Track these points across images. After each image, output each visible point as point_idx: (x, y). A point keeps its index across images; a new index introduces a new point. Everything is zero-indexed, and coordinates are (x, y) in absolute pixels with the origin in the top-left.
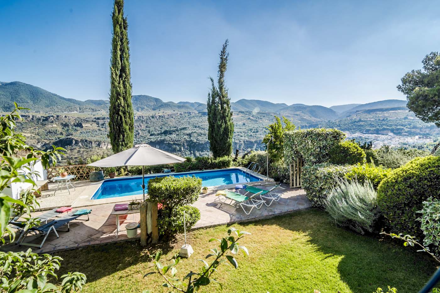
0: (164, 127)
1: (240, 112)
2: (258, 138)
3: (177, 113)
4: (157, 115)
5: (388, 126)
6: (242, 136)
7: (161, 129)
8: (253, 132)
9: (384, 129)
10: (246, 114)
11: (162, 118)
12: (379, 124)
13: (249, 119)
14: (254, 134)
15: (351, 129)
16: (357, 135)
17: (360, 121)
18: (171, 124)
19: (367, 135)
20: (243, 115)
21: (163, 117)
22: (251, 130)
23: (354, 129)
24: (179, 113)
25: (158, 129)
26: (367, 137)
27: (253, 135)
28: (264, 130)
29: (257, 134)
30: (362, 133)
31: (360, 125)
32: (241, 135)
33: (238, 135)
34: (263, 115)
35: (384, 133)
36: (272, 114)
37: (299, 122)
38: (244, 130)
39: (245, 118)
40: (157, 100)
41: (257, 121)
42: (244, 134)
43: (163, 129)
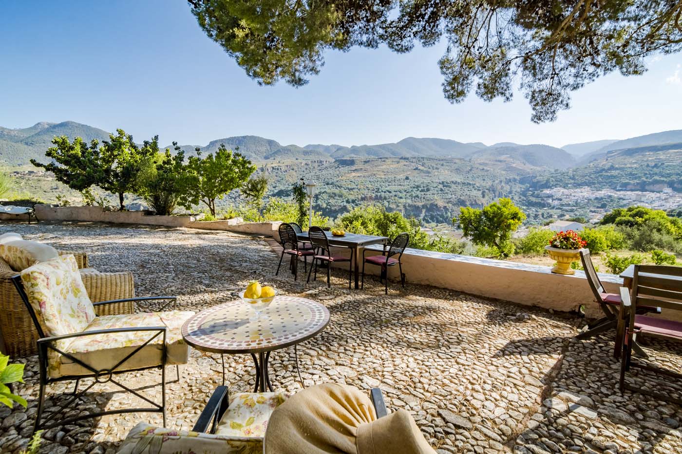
0: (280, 185)
1: (401, 158)
2: (428, 200)
3: (301, 163)
4: (269, 166)
5: (663, 176)
6: (401, 198)
7: (274, 187)
8: (421, 191)
9: (656, 182)
10: (412, 162)
11: (277, 171)
12: (646, 174)
13: (417, 169)
14: (423, 193)
15: (594, 183)
16: (604, 192)
17: (612, 168)
18: (291, 180)
19: (622, 192)
20: (406, 163)
21: (278, 169)
22: (418, 187)
23: (599, 183)
24: (304, 162)
25: (270, 188)
26: (622, 196)
27: (420, 196)
28: (441, 186)
29: (427, 193)
30: (614, 189)
31: (612, 176)
32: (400, 195)
33: (395, 196)
34: (441, 162)
35: (655, 189)
36: (457, 161)
37: (504, 172)
38: (405, 188)
39: (410, 168)
40: (271, 143)
41: (429, 173)
42: (405, 193)
43: (277, 188)
